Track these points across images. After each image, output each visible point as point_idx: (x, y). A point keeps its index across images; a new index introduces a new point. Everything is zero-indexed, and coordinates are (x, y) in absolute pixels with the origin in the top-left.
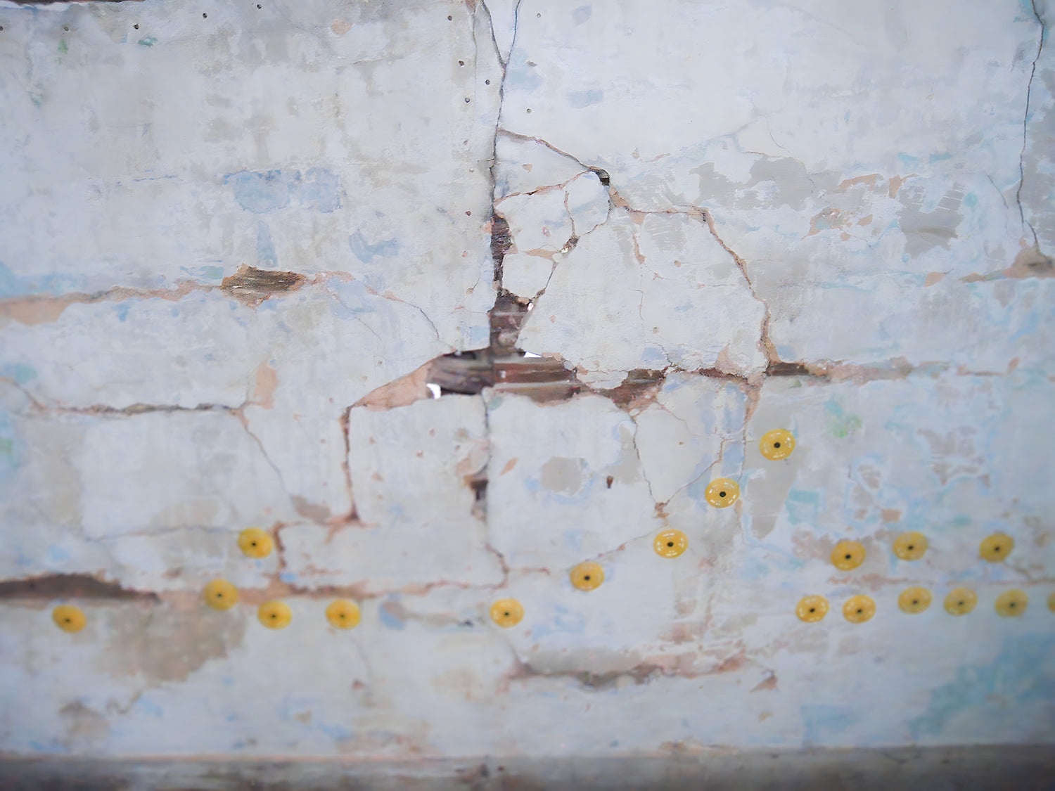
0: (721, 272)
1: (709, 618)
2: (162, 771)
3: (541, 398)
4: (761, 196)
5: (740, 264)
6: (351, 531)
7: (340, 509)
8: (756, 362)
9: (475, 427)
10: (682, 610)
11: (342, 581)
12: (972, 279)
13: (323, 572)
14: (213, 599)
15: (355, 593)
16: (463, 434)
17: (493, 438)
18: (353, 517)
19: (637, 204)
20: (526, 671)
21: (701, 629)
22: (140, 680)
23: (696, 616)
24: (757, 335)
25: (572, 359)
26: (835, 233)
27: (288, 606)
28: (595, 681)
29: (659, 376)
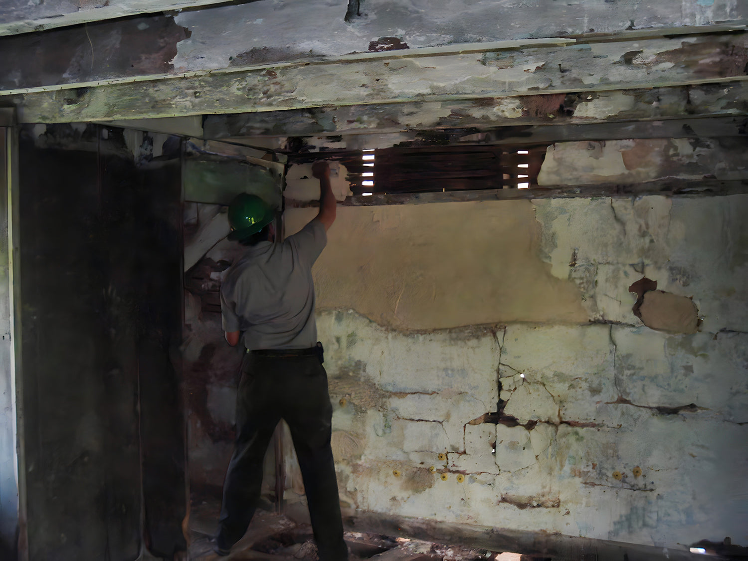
0: (548, 398)
1: (550, 490)
2: (411, 520)
3: (509, 426)
4: (556, 380)
5: (552, 396)
6: (463, 456)
7: (462, 450)
8: (557, 420)
9: (494, 432)
10: (544, 487)
11: (461, 469)
12: (607, 403)
13: (457, 466)
14: (429, 470)
15: (464, 473)
16: (490, 433)
17: (497, 434)
18: (465, 452)
19: (529, 381)
20: (504, 500)
21: (549, 493)
22: (410, 492)
23: (547, 490)
24: (557, 414)
25: (516, 415)
26: (574, 390)
27: (448, 475)
28: (522, 506)
29: (536, 422)
